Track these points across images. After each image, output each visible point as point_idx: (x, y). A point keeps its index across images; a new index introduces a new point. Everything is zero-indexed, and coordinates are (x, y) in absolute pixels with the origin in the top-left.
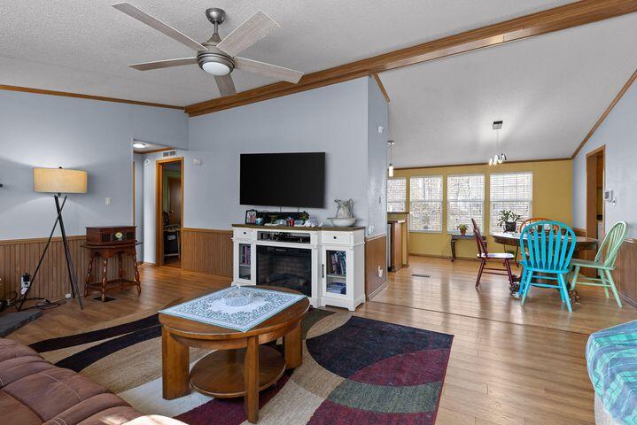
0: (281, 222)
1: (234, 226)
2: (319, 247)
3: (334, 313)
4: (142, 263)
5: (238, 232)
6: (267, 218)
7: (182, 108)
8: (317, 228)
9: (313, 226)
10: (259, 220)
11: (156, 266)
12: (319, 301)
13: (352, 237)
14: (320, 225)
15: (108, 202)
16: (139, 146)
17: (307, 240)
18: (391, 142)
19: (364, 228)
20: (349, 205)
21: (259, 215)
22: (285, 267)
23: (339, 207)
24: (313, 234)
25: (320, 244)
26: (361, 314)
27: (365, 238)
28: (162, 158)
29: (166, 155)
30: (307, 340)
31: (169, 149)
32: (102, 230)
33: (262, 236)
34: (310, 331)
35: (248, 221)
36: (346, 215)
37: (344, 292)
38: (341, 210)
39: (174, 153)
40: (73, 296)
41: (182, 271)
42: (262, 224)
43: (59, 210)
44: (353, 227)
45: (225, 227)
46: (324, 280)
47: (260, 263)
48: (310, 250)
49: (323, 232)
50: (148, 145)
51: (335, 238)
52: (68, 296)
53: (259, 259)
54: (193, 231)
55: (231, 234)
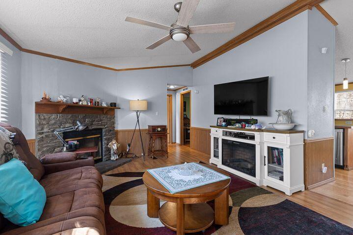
0: (237, 125)
1: (211, 126)
2: (261, 143)
3: (272, 193)
4: (175, 143)
5: (213, 130)
6: (229, 123)
7: (189, 65)
8: (260, 130)
9: (257, 128)
10: (224, 124)
11: (181, 145)
12: (261, 181)
13: (289, 138)
14: (263, 128)
15: (157, 114)
16: (172, 87)
17: (252, 138)
18: (346, 59)
19: (303, 132)
20: (289, 115)
21: (225, 120)
22: (241, 154)
23: (279, 115)
24: (257, 134)
25: (263, 142)
26: (295, 200)
27: (304, 140)
28: (183, 92)
29: (184, 90)
30: (241, 208)
31: (185, 87)
32: (152, 126)
33: (225, 134)
34: (246, 202)
35: (219, 124)
36: (285, 122)
37: (282, 179)
38: (281, 118)
39: (187, 89)
40: (144, 155)
41: (191, 149)
42: (226, 126)
43: (138, 118)
44: (293, 131)
45: (207, 127)
46: (266, 168)
47: (224, 150)
48: (255, 145)
49: (265, 133)
50: (175, 86)
51: (274, 138)
52: (142, 154)
53: (224, 147)
54: (195, 129)
55: (209, 131)
